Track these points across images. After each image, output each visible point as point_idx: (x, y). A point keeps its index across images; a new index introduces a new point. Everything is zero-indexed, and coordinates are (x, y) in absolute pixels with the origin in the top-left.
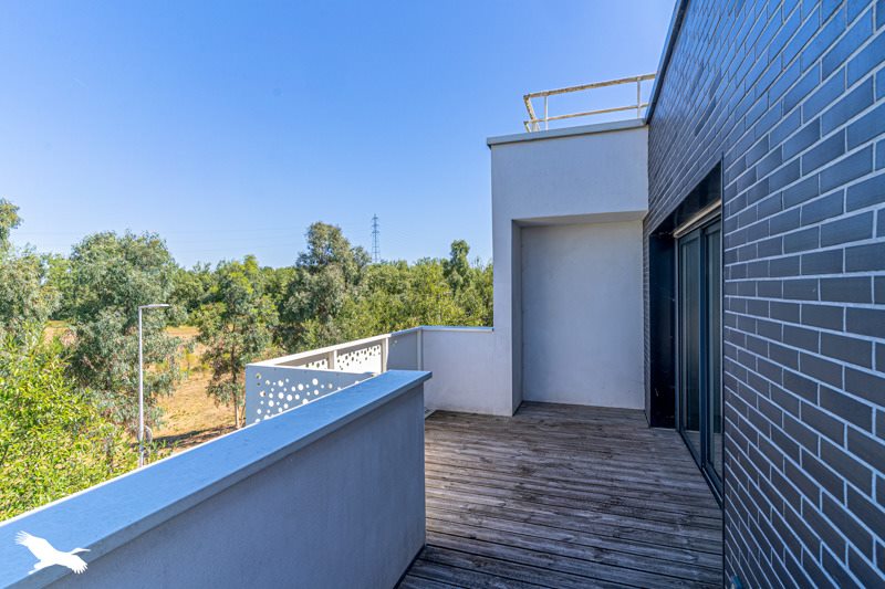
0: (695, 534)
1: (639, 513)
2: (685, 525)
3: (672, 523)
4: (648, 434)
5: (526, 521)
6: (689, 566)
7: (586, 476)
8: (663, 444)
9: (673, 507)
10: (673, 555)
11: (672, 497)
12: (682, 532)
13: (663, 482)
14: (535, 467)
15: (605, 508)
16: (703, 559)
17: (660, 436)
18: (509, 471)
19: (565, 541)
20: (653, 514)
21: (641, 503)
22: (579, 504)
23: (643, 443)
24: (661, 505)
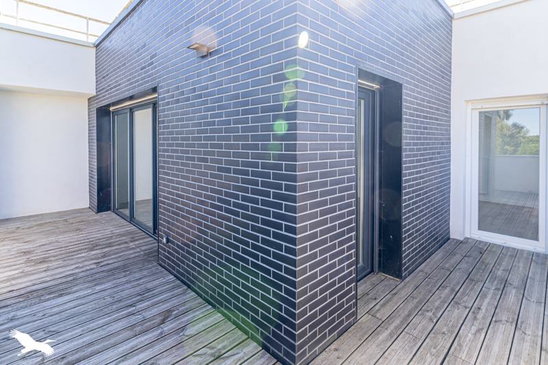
0: (137, 243)
1: (110, 245)
2: (132, 241)
3: (126, 243)
4: (98, 216)
5: (45, 271)
6: (139, 252)
7: (71, 242)
8: (107, 219)
9: (123, 238)
10: (131, 252)
11: (122, 235)
12: (131, 244)
13: (115, 232)
14: (32, 249)
15: (92, 250)
16: (143, 248)
17: (104, 216)
18: (13, 257)
19: (77, 268)
20: (115, 244)
21: (108, 242)
22: (75, 253)
23: (96, 221)
24: (118, 239)
